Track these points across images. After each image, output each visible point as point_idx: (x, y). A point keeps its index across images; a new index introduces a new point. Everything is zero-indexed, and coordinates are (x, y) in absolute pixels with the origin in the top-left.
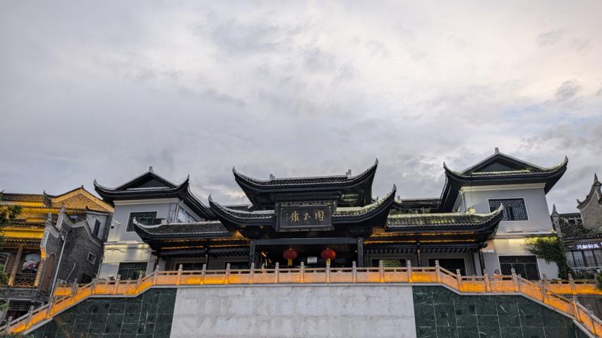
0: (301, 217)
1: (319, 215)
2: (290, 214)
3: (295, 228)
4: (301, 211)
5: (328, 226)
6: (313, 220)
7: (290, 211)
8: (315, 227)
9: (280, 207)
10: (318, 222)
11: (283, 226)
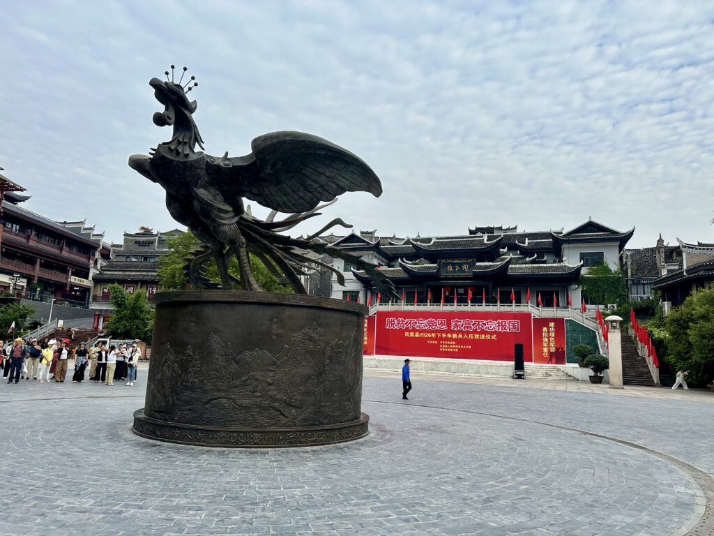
0: (454, 268)
1: (465, 267)
2: (447, 267)
3: (450, 275)
4: (454, 265)
5: (470, 274)
6: (461, 270)
7: (447, 264)
8: (462, 275)
9: (440, 262)
10: (464, 271)
11: (443, 275)
